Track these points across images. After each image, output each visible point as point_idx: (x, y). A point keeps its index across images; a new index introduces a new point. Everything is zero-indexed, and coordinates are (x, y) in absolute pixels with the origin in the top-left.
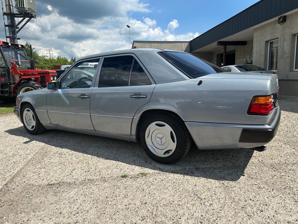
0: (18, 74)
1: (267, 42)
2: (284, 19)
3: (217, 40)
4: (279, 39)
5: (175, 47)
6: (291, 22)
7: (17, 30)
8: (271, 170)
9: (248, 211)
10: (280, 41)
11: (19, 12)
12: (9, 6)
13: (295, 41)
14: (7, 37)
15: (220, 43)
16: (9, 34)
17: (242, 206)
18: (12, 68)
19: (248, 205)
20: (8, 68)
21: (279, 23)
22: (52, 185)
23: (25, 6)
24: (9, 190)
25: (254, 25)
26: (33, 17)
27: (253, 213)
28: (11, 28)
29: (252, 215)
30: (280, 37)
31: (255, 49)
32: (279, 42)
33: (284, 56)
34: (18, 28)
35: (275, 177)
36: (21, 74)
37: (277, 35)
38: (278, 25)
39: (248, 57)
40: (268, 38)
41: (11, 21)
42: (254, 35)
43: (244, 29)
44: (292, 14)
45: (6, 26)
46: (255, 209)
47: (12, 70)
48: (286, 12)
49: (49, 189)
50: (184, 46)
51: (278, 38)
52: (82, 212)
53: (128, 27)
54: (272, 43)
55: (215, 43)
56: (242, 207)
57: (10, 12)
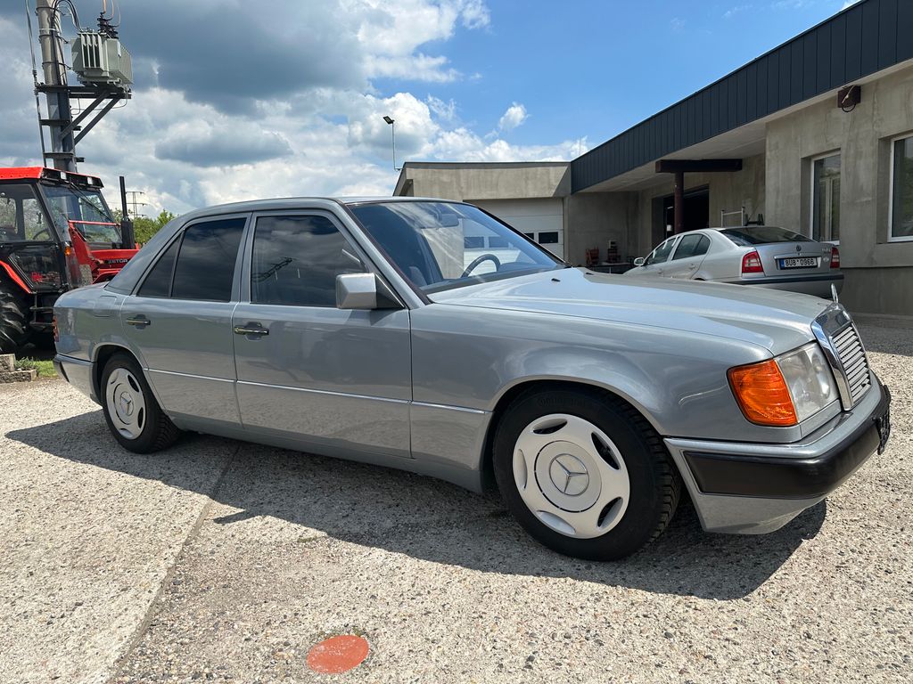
0: (88, 261)
1: (806, 160)
2: (856, 96)
3: (655, 159)
4: (843, 152)
5: (527, 178)
6: (874, 103)
7: (76, 133)
8: (883, 489)
9: (853, 573)
10: (846, 157)
11: (84, 83)
12: (54, 65)
13: (889, 158)
14: (46, 156)
15: (666, 166)
16: (54, 147)
17: (836, 564)
18: (71, 246)
19: (851, 561)
20: (62, 244)
21: (841, 106)
22: (310, 540)
23: (102, 66)
24: (200, 555)
25: (768, 113)
26: (123, 97)
27: (868, 577)
28: (59, 128)
29: (868, 580)
30: (844, 147)
31: (771, 182)
32: (843, 161)
33: (858, 201)
34: (78, 128)
35: (900, 504)
36: (98, 262)
37: (836, 141)
38: (839, 113)
39: (748, 204)
40: (811, 149)
41: (59, 107)
42: (767, 142)
43: (738, 125)
44: (877, 82)
45: (43, 122)
46: (871, 569)
47: (71, 251)
48: (862, 75)
49: (307, 549)
50: (557, 176)
51: (839, 149)
52: (429, 592)
53: (389, 123)
54: (819, 164)
55: (651, 166)
56: (837, 567)
57: (56, 83)
